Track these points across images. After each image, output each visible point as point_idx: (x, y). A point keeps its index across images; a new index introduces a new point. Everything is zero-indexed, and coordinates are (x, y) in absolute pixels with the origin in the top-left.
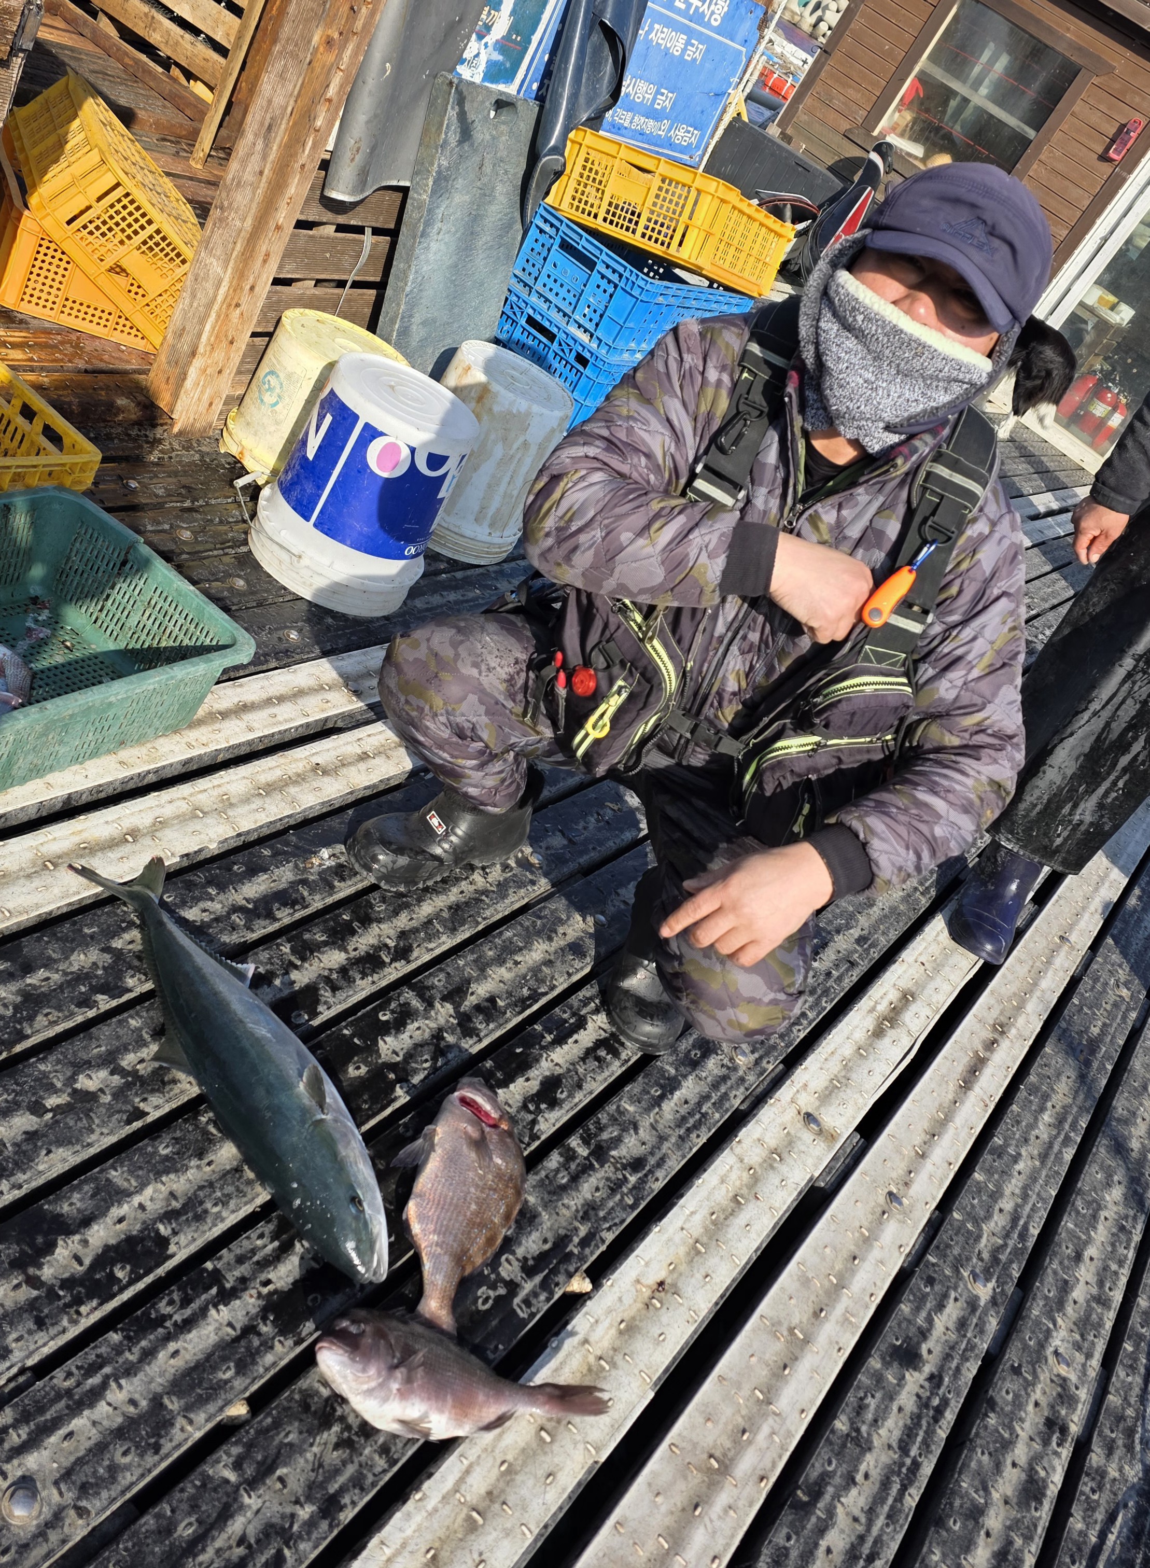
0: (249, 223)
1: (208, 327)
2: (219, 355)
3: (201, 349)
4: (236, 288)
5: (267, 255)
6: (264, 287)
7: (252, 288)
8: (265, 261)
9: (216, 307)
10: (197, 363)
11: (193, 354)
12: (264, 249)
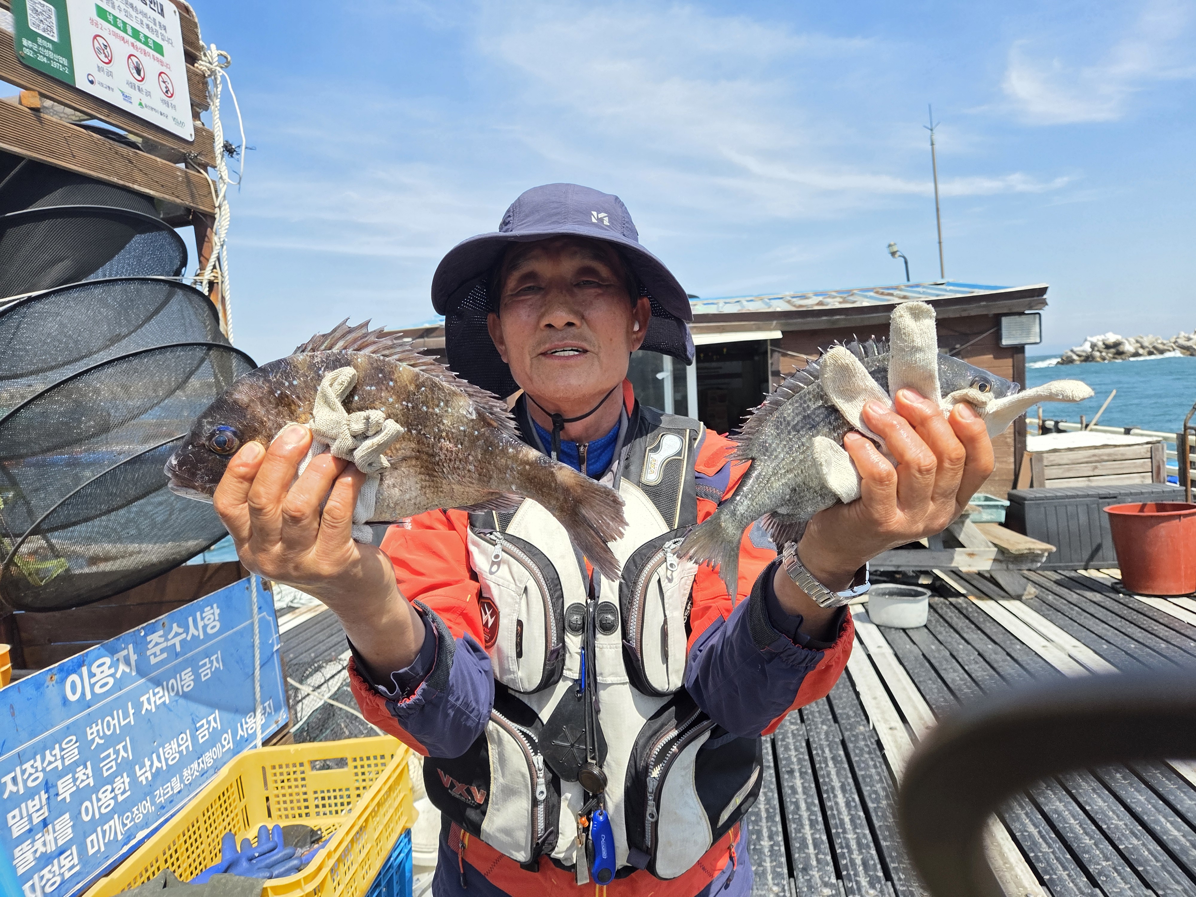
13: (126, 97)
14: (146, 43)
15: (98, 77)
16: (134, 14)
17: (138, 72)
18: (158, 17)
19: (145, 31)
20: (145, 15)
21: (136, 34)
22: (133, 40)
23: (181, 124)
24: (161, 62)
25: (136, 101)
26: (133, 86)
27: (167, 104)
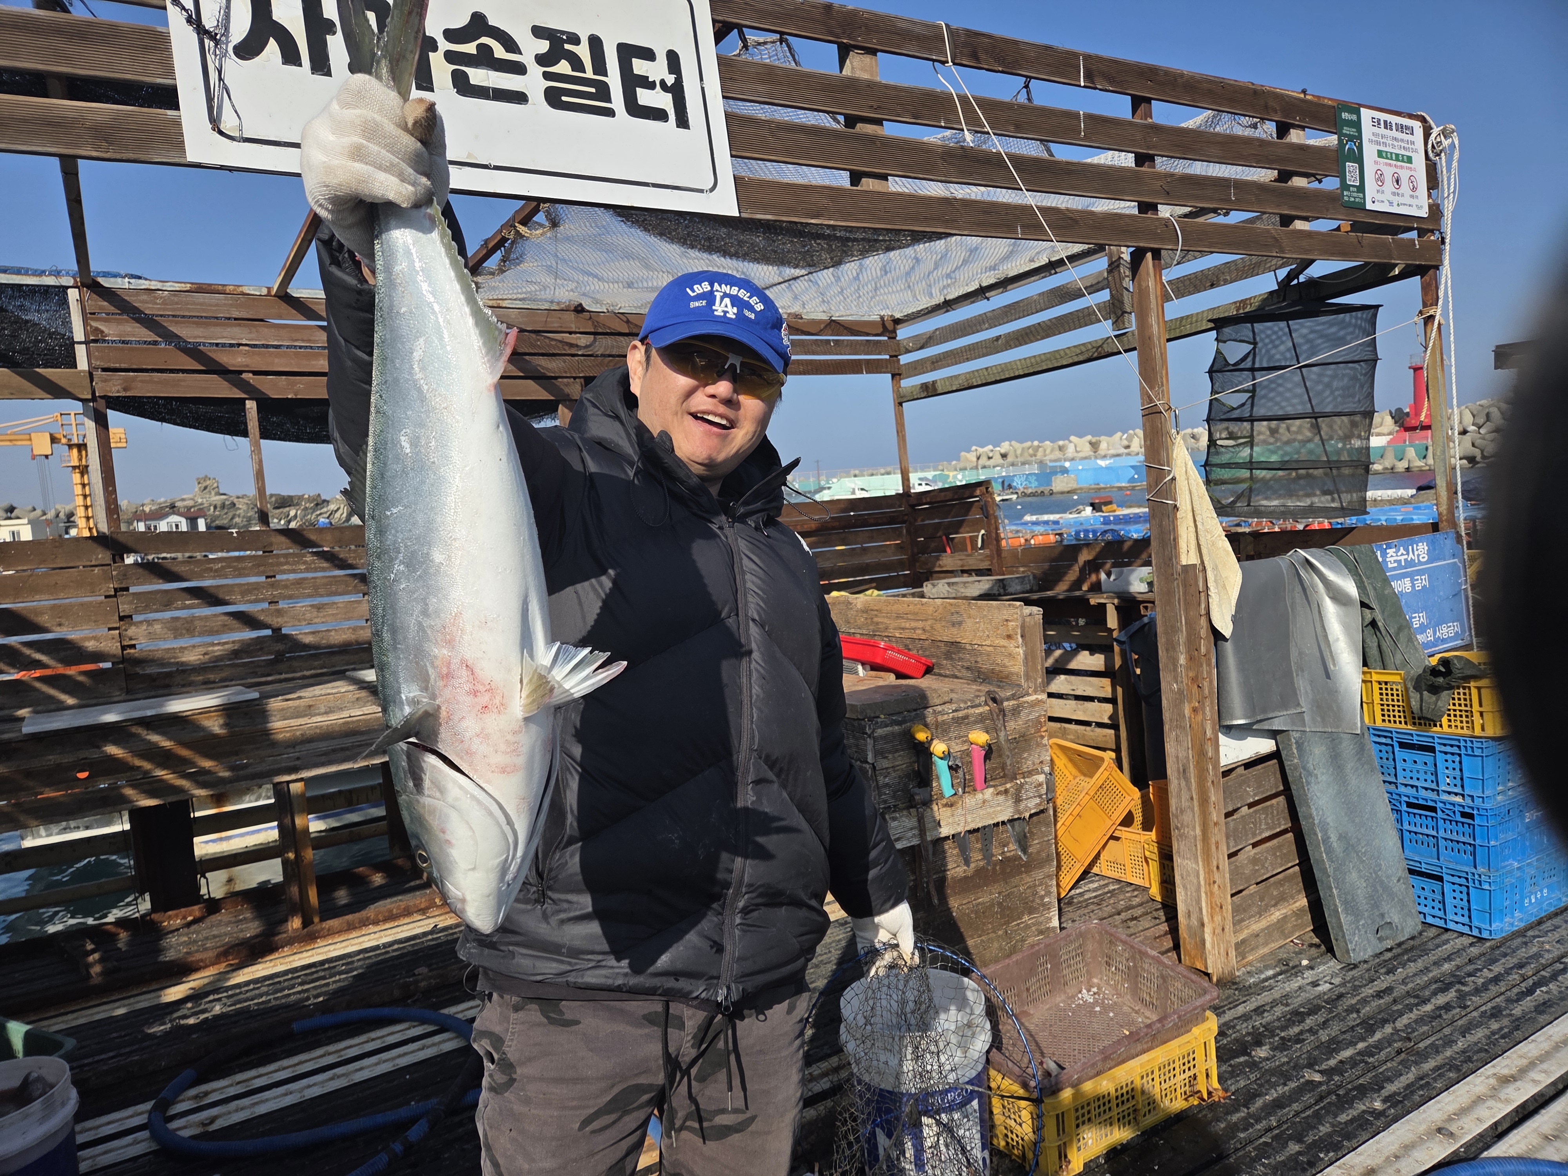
0: (1198, 831)
1: (1204, 904)
2: (1218, 918)
3: (1206, 920)
4: (1209, 872)
5: (1217, 843)
6: (1225, 863)
7: (1218, 868)
8: (1217, 848)
9: (1203, 890)
10: (1208, 930)
11: (1203, 925)
12: (1213, 841)
13: (1391, 203)
14: (1403, 161)
15: (1379, 197)
16: (1396, 143)
17: (1397, 181)
18: (1409, 137)
19: (1403, 152)
20: (1402, 140)
21: (1397, 157)
22: (1394, 163)
23: (1420, 207)
24: (1410, 169)
25: (1395, 204)
26: (1394, 194)
27: (1412, 196)
